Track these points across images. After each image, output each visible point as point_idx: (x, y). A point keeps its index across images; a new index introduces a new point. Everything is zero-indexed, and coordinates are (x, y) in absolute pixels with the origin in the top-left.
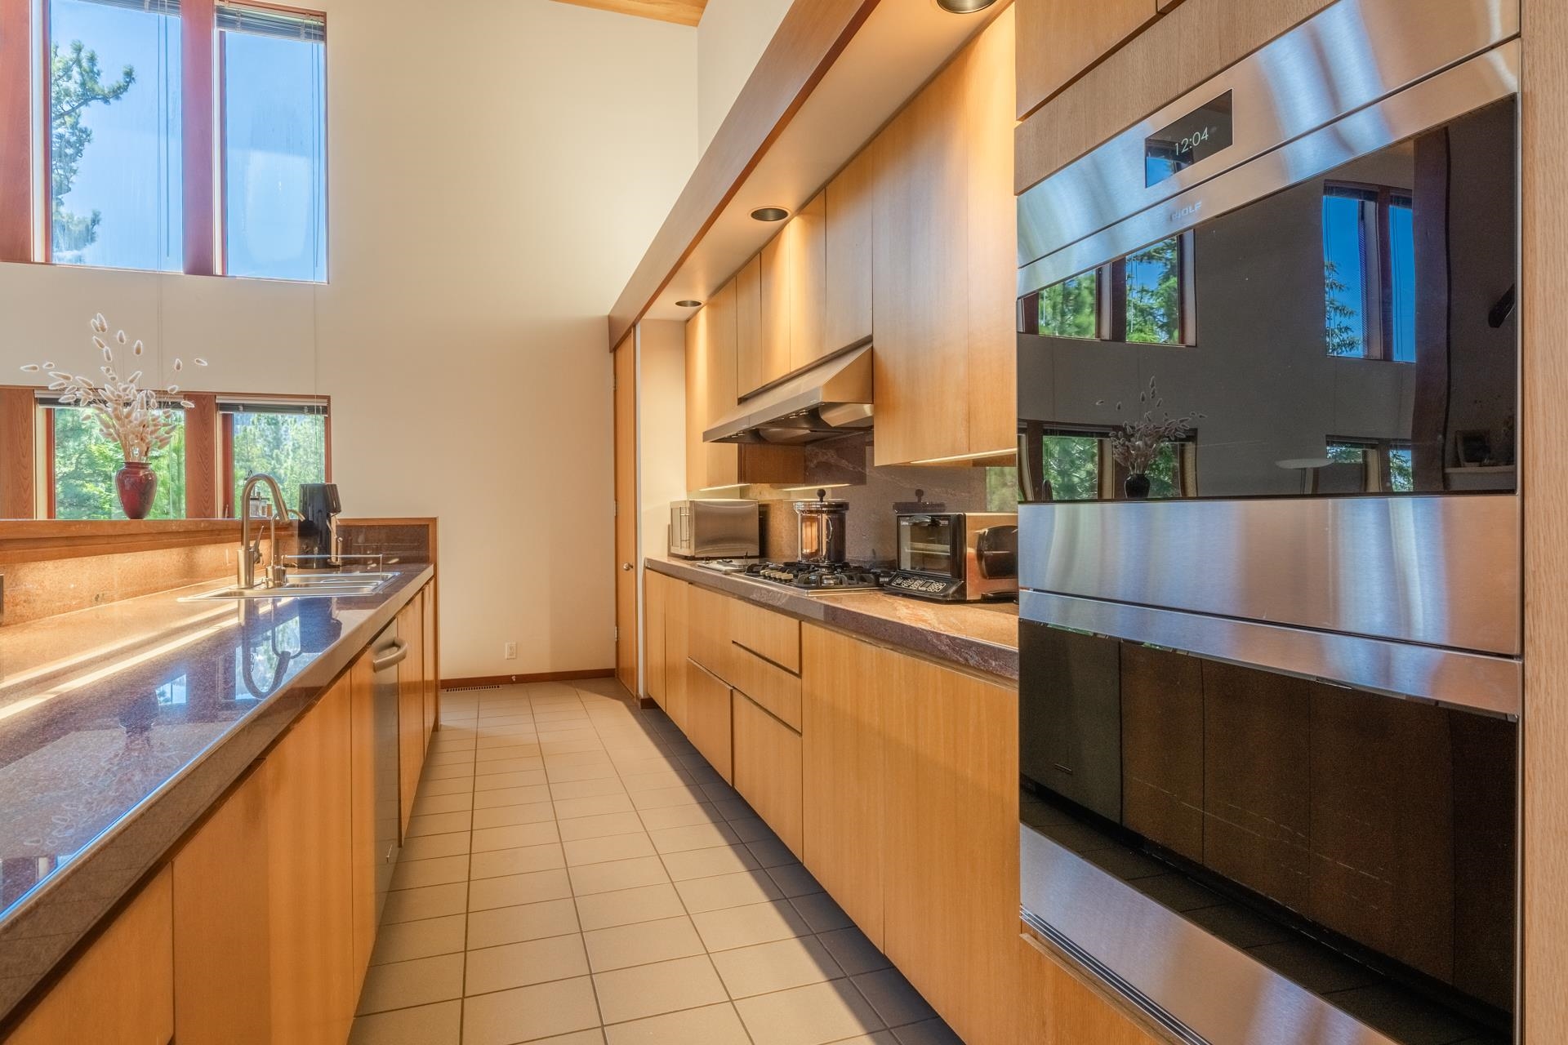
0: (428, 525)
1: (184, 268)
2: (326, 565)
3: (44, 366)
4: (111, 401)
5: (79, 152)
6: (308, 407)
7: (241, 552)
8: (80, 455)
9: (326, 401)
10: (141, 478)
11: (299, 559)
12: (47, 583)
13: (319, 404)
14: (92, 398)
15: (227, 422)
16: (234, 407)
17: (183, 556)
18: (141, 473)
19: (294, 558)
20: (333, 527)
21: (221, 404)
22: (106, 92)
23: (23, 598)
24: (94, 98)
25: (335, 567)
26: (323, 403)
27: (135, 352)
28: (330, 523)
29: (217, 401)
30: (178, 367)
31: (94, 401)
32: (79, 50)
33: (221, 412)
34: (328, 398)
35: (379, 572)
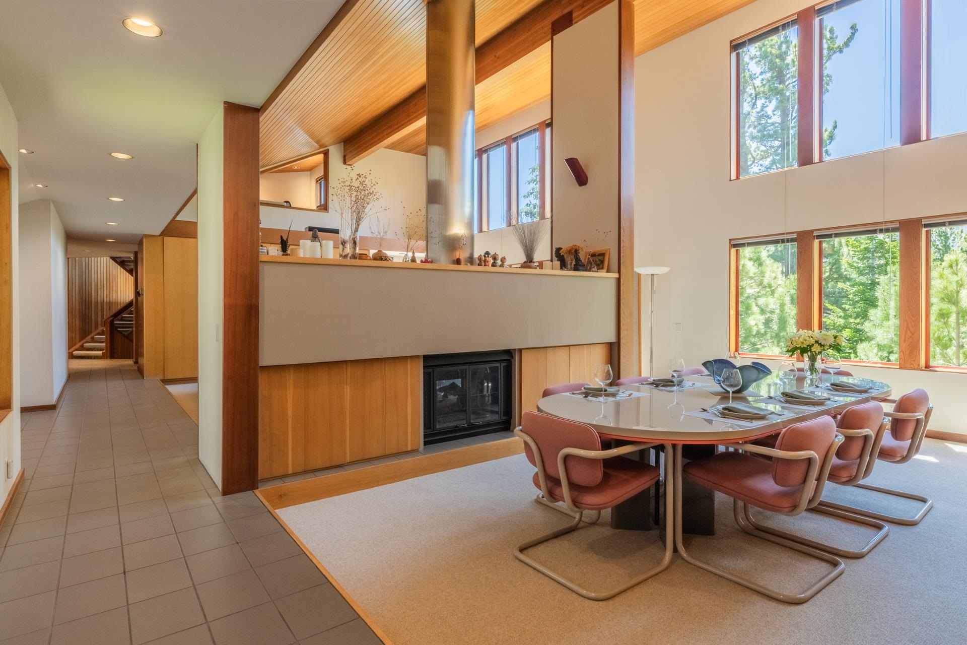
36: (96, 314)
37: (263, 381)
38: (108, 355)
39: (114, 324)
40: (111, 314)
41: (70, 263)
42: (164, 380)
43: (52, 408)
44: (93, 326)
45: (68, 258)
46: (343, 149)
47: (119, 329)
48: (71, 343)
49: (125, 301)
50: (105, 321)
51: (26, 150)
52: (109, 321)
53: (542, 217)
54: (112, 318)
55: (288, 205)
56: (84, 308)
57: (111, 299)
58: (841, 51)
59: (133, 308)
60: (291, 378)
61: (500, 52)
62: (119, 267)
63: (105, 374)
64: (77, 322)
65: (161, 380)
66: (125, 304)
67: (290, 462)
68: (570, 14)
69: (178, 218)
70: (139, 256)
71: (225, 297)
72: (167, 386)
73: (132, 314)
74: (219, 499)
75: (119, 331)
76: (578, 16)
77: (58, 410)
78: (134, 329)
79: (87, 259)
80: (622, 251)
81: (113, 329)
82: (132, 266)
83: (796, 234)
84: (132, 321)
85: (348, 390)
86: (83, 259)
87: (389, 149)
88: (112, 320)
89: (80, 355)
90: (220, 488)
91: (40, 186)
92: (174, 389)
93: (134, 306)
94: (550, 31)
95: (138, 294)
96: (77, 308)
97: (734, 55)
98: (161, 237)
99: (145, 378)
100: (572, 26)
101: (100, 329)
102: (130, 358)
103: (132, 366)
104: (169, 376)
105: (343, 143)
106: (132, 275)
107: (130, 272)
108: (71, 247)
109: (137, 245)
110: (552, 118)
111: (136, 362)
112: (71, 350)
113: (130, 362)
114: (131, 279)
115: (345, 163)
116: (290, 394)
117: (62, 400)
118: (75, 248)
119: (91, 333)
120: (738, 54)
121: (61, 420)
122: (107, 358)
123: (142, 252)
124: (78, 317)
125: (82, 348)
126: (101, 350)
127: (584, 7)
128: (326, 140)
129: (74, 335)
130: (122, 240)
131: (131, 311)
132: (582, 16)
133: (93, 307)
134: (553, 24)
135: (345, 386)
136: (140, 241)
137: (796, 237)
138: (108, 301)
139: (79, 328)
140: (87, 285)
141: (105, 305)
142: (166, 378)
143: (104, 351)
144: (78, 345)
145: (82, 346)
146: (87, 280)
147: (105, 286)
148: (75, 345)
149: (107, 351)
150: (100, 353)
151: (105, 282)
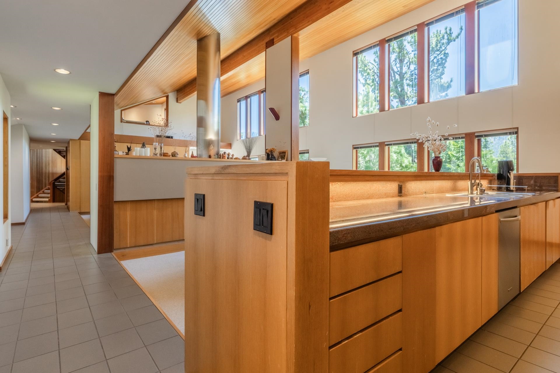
0: (558, 176)
1: (465, 93)
2: (508, 190)
3: (415, 133)
4: (431, 140)
5: (446, 61)
6: (509, 132)
7: (469, 183)
8: (447, 155)
9: (517, 129)
10: (438, 161)
11: (498, 187)
12: (412, 187)
13: (513, 131)
14: (426, 140)
15: (479, 141)
16: (481, 136)
17: (452, 183)
18: (438, 159)
19: (496, 187)
20: (512, 177)
21: (477, 136)
22: (455, 38)
23: (407, 190)
24: (451, 41)
25: (512, 191)
26: (516, 130)
27: (437, 126)
28: (510, 175)
29: (476, 135)
30: (448, 128)
31: (427, 141)
32: (446, 29)
33: (477, 138)
34: (518, 128)
35: (525, 193)
36: (45, 179)
37: (116, 207)
38: (52, 200)
39: (55, 184)
40: (54, 179)
41: (32, 152)
42: (80, 212)
43: (23, 224)
44: (44, 185)
45: (31, 150)
46: (176, 94)
47: (57, 187)
48: (32, 194)
49: (59, 172)
50: (50, 183)
51: (13, 106)
52: (53, 182)
53: (260, 135)
54: (54, 181)
55: (147, 123)
56: (39, 175)
57: (53, 171)
58: (454, 41)
59: (64, 176)
60: (129, 206)
61: (245, 54)
62: (58, 154)
63: (50, 209)
64: (36, 184)
65: (78, 213)
66: (61, 174)
67: (128, 242)
68: (273, 39)
69: (87, 131)
70: (68, 149)
71: (99, 172)
72: (81, 216)
73: (65, 179)
74: (96, 256)
75: (58, 188)
76: (276, 41)
77: (26, 225)
78: (66, 187)
79: (41, 150)
80: (292, 151)
81: (54, 187)
82: (65, 154)
83: (378, 143)
84: (65, 183)
85: (155, 212)
86: (39, 150)
89: (36, 200)
90: (97, 251)
91: (18, 119)
93: (65, 175)
94: (265, 46)
95: (67, 169)
96: (35, 176)
97: (355, 58)
98: (79, 141)
99: (70, 211)
100: (274, 46)
101: (47, 187)
102: (63, 202)
103: (64, 206)
104: (83, 211)
105: (176, 92)
106: (65, 159)
107: (64, 157)
108: (32, 145)
109: (67, 144)
110: (265, 88)
111: (66, 204)
112: (32, 198)
113: (63, 204)
114: (64, 160)
115: (177, 102)
116: (128, 213)
117: (28, 221)
118: (34, 145)
119: (43, 189)
120: (357, 58)
121: (27, 230)
122: (51, 202)
123: (69, 147)
124: (35, 181)
125: (38, 197)
126: (48, 198)
127: (278, 37)
128: (167, 90)
129: (33, 190)
130: (59, 142)
131: (64, 177)
132: (278, 41)
133: (44, 175)
134: (266, 43)
135: (154, 211)
136: (68, 142)
137: (378, 145)
138: (52, 172)
139: (35, 186)
140: (41, 163)
141: (50, 174)
142: (81, 212)
143: (49, 199)
144: (35, 195)
145: (38, 196)
146: (41, 161)
147: (50, 164)
148: (34, 195)
149: (51, 198)
150: (47, 199)
151: (50, 162)
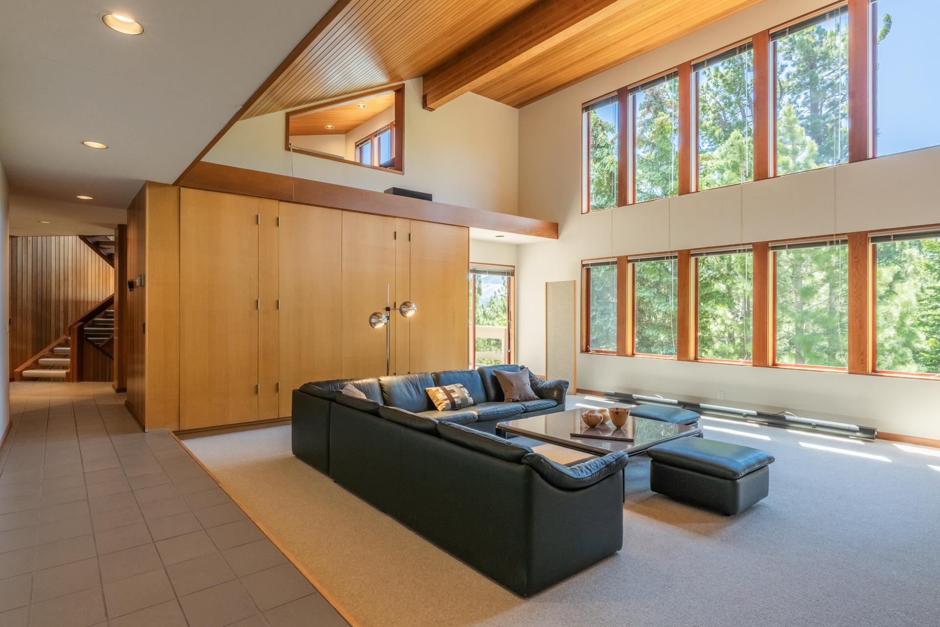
36: (57, 317)
38: (76, 377)
39: (83, 330)
40: (79, 318)
42: (179, 430)
44: (53, 334)
46: (422, 85)
47: (89, 338)
49: (97, 299)
50: (70, 328)
52: (76, 327)
54: (81, 323)
56: (39, 307)
57: (78, 296)
59: (113, 308)
62: (90, 249)
64: (30, 328)
65: (173, 432)
66: (101, 303)
72: (184, 442)
73: (112, 316)
75: (90, 340)
81: (82, 337)
87: (477, 93)
88: (81, 325)
92: (197, 448)
98: (176, 188)
99: (146, 431)
101: (63, 338)
102: (107, 381)
104: (187, 425)
105: (422, 77)
106: (113, 265)
107: (109, 258)
111: (121, 389)
112: (19, 370)
113: (107, 388)
115: (425, 105)
119: (50, 343)
122: (73, 381)
125: (36, 365)
126: (64, 368)
128: (401, 71)
129: (24, 347)
130: (104, 197)
131: (111, 311)
133: (53, 307)
138: (74, 299)
139: (30, 336)
140: (45, 275)
141: (70, 304)
142: (182, 429)
143: (66, 373)
144: (30, 362)
145: (36, 362)
146: (44, 269)
147: (70, 278)
148: (26, 361)
149: (72, 370)
150: (62, 372)
151: (70, 272)
